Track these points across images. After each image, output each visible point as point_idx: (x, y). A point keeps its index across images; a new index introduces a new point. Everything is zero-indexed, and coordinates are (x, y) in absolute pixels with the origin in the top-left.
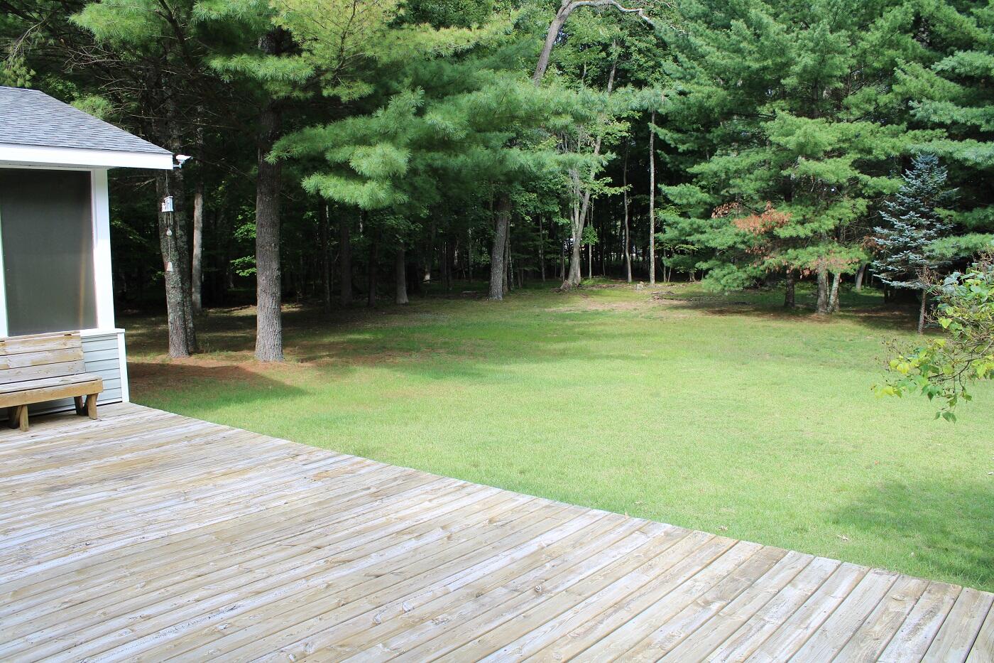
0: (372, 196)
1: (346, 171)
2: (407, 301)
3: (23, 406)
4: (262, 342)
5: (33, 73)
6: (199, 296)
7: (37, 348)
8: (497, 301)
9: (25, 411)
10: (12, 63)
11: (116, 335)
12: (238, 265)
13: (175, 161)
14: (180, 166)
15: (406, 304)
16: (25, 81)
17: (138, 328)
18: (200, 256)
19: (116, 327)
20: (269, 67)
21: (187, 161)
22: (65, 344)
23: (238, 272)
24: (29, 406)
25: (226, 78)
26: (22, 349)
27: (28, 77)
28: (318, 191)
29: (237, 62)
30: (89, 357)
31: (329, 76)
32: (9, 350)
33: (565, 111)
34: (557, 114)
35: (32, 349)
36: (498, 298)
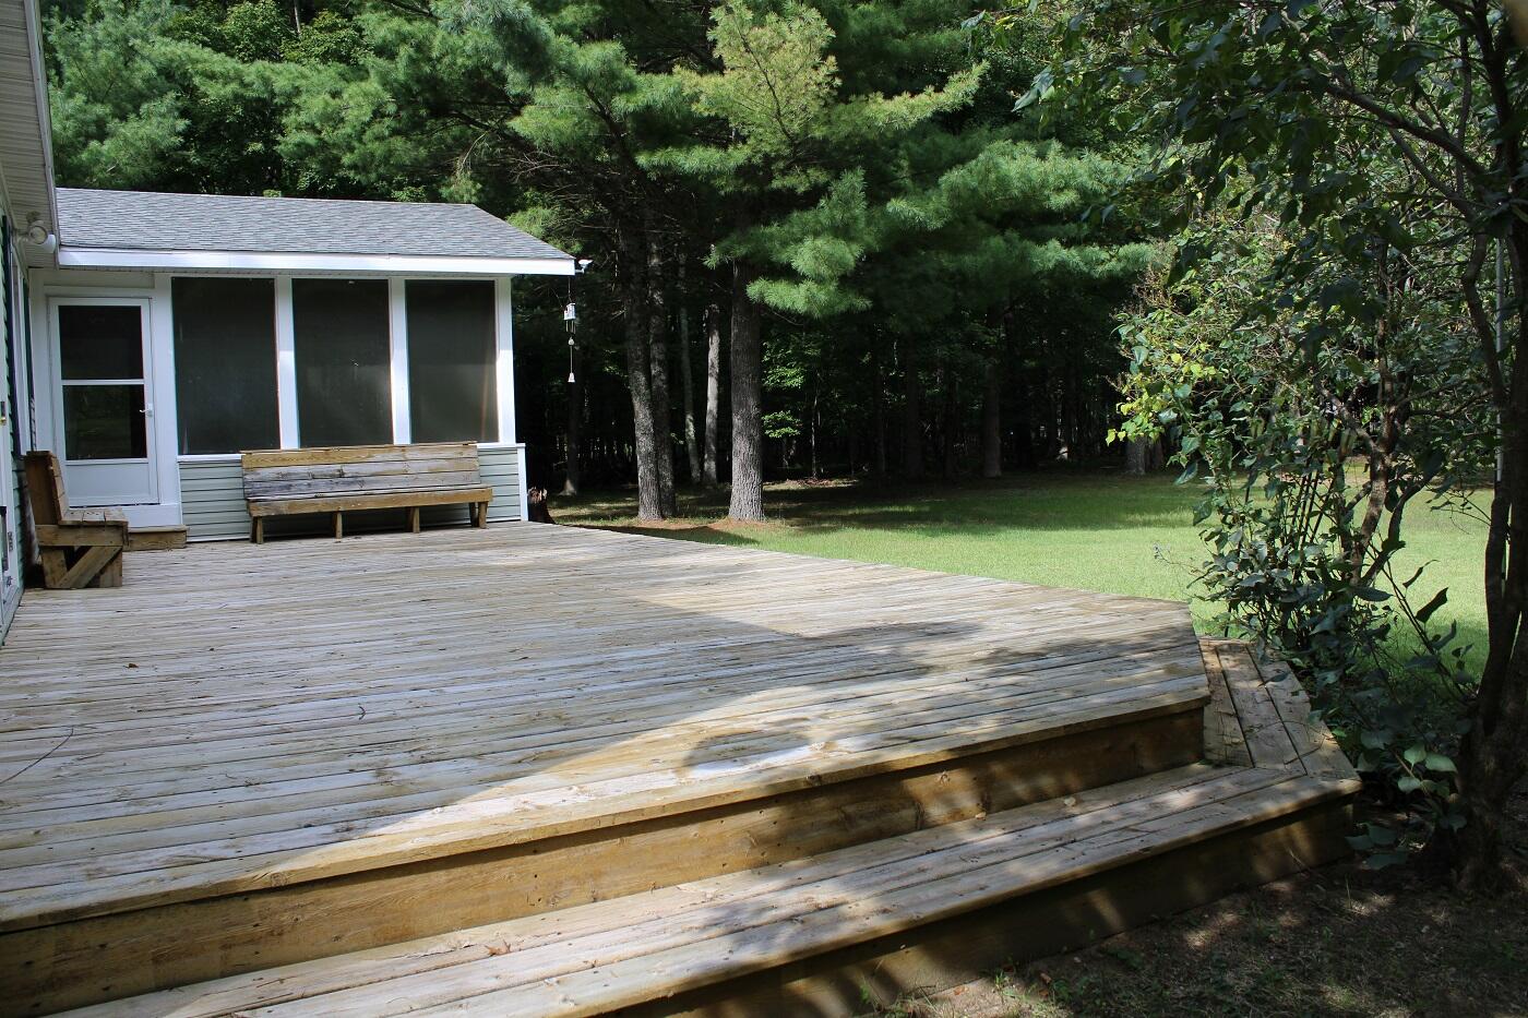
0: (810, 299)
1: (789, 274)
2: (1000, 474)
3: (414, 507)
4: (737, 496)
5: (479, 186)
6: (713, 464)
7: (435, 456)
8: (1136, 476)
9: (417, 512)
10: (459, 178)
11: (516, 449)
12: (769, 424)
13: (578, 266)
14: (583, 271)
15: (998, 478)
16: (471, 195)
17: (630, 501)
18: (715, 411)
19: (517, 442)
20: (695, 159)
21: (589, 265)
22: (461, 453)
23: (767, 432)
24: (420, 507)
25: (653, 176)
26: (419, 456)
27: (473, 191)
28: (763, 298)
29: (659, 158)
30: (486, 471)
31: (781, 165)
32: (409, 455)
33: (1067, 186)
34: (1059, 190)
35: (430, 456)
36: (1138, 470)
